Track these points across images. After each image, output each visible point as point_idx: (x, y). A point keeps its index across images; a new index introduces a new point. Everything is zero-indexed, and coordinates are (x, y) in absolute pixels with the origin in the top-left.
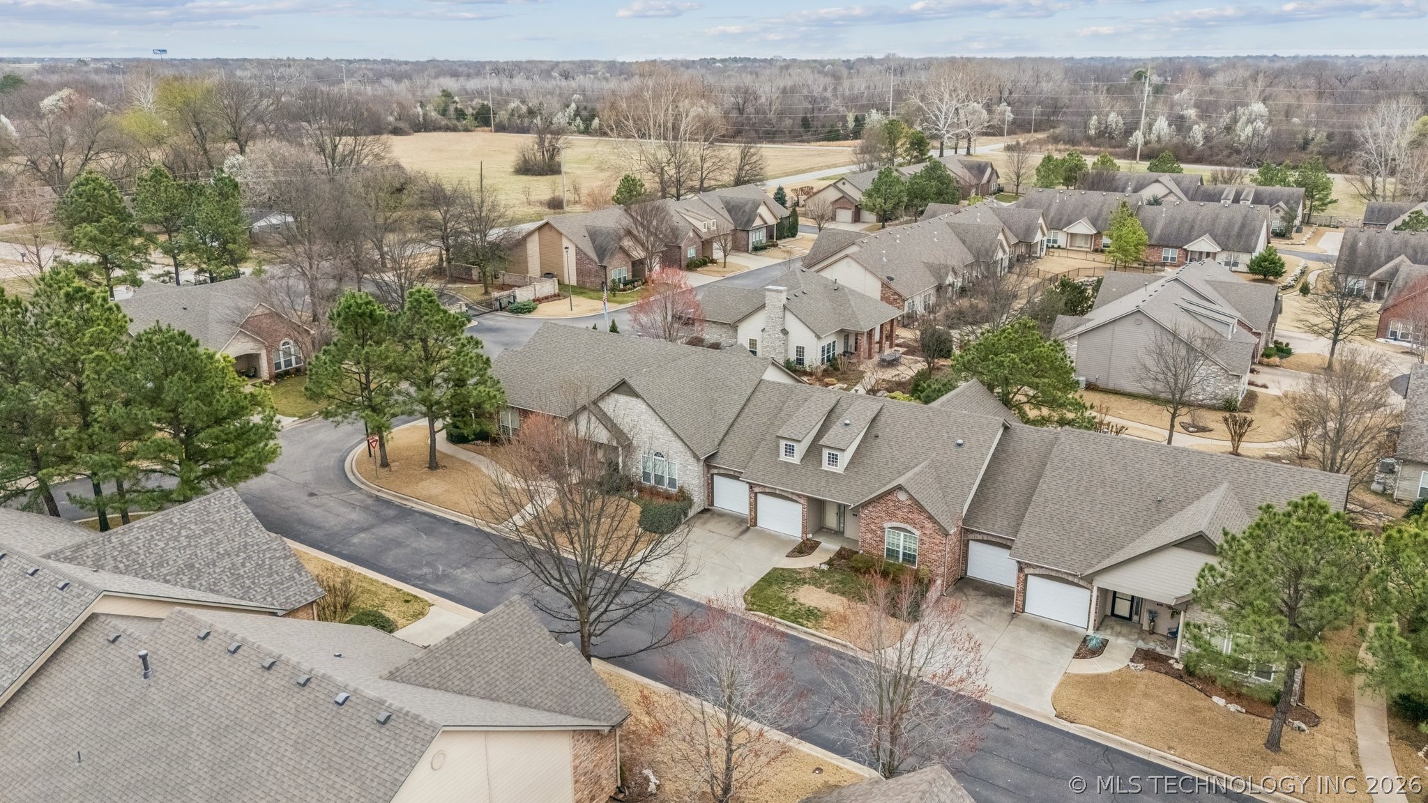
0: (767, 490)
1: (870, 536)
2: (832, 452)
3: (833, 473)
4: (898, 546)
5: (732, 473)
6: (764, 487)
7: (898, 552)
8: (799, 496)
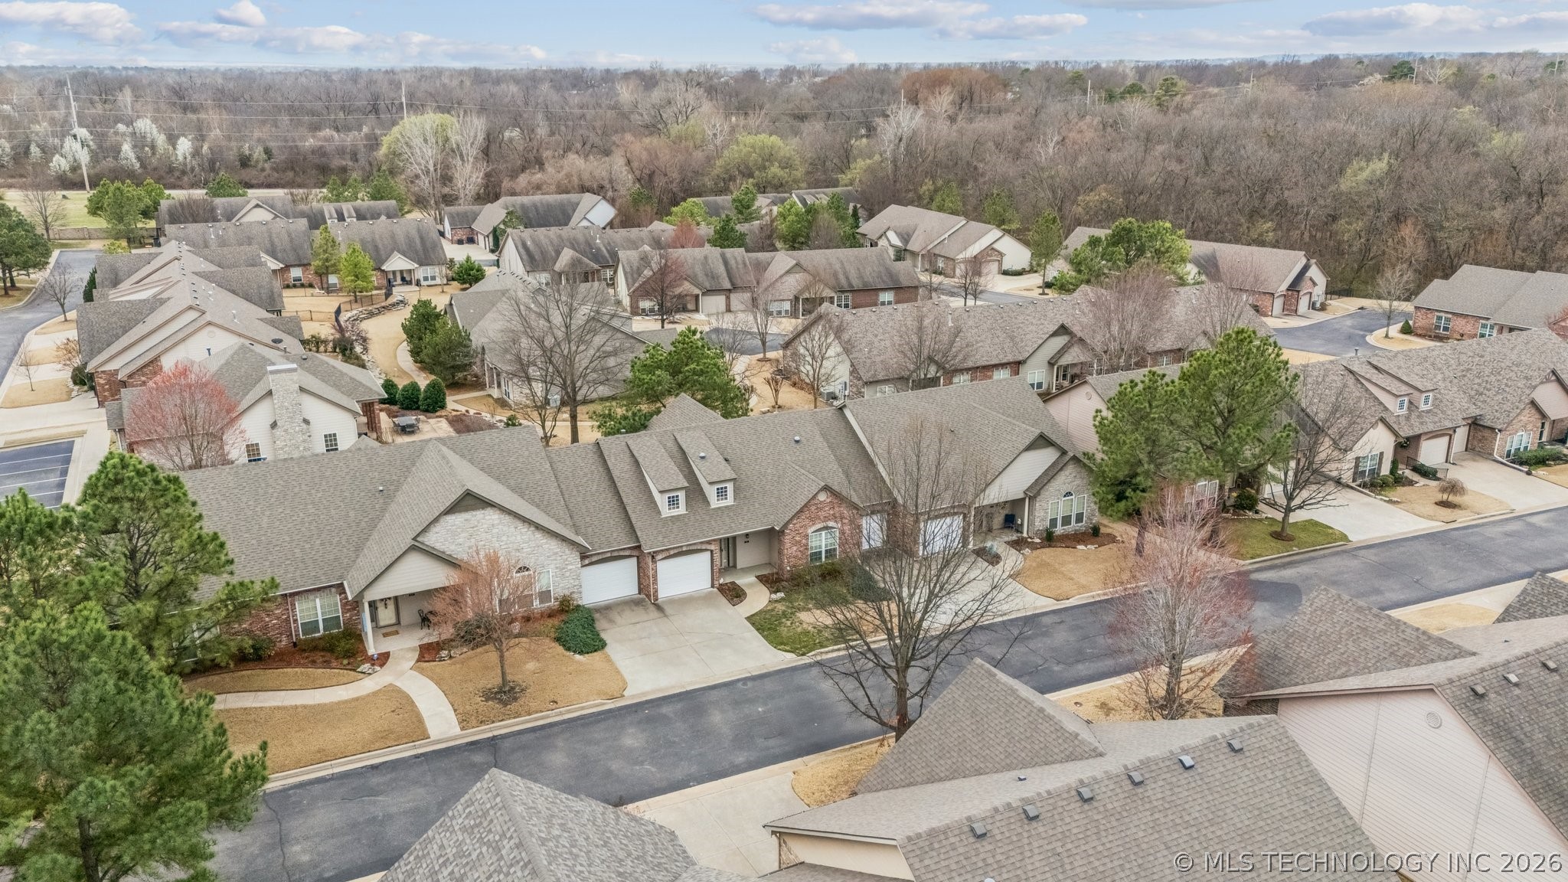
0: (672, 552)
1: (795, 548)
2: (720, 486)
3: (726, 507)
4: (820, 547)
5: (609, 555)
6: (667, 550)
7: (820, 552)
8: (709, 542)
